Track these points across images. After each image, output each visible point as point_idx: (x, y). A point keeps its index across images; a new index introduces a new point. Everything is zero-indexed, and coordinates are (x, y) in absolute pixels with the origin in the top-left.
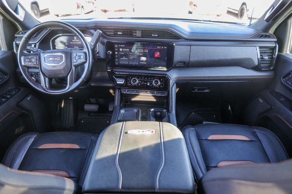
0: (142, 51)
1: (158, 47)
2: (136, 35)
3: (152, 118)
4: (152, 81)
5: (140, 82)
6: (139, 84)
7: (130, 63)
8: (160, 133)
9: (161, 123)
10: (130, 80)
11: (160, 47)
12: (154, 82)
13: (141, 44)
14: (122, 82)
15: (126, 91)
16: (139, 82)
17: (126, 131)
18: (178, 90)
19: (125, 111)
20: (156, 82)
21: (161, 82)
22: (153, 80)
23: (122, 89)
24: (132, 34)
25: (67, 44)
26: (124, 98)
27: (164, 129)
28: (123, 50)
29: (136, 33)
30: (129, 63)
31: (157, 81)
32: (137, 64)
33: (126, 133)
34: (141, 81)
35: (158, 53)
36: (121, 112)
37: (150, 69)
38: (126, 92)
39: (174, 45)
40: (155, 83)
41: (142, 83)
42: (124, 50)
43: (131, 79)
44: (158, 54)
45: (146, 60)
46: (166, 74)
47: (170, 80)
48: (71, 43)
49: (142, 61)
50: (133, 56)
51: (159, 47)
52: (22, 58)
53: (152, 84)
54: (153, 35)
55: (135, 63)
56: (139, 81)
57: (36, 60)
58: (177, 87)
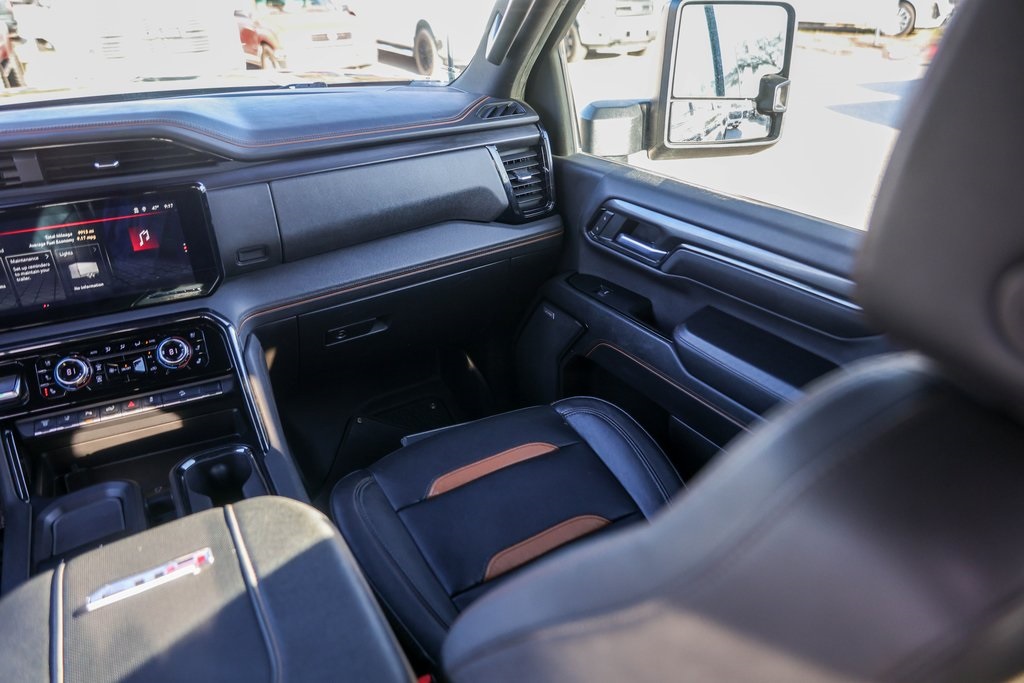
0: (66, 238)
1: (136, 210)
2: (18, 179)
3: (193, 496)
4: (154, 353)
5: (99, 367)
6: (99, 379)
7: (28, 300)
8: (234, 551)
9: (230, 508)
10: (51, 374)
11: (144, 209)
12: (161, 353)
14: (13, 390)
15: (45, 423)
16: (95, 369)
18: (270, 356)
19: (65, 510)
20: (171, 352)
21: (192, 343)
22: (158, 343)
23: (19, 422)
26: (44, 455)
27: (249, 530)
29: (13, 168)
30: (18, 300)
31: (174, 345)
32: (61, 296)
33: (79, 613)
34: (100, 362)
35: (143, 232)
36: (42, 522)
38: (43, 429)
39: (202, 188)
40: (167, 355)
41: (112, 371)
43: (53, 366)
44: (144, 236)
45: (97, 270)
46: (207, 310)
47: (227, 328)
49: (84, 280)
50: (28, 270)
51: (140, 210)
53: (157, 364)
54: (97, 165)
55: (45, 298)
56: (94, 364)
58: (265, 348)
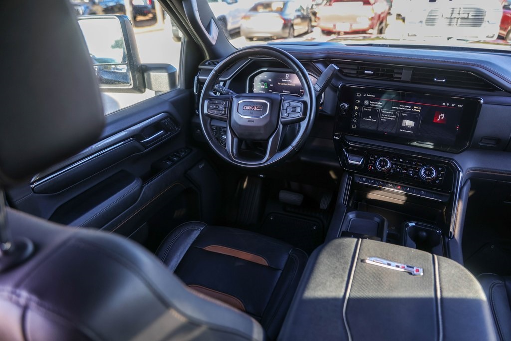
0: (408, 108)
1: (444, 104)
2: (400, 78)
3: (409, 240)
4: (419, 170)
5: (394, 166)
6: (392, 171)
7: (381, 129)
9: (436, 257)
10: (375, 161)
11: (448, 104)
12: (423, 171)
13: (398, 94)
14: (359, 162)
15: (364, 179)
16: (392, 166)
17: (364, 258)
19: (357, 216)
20: (427, 172)
21: (438, 172)
22: (423, 166)
23: (356, 175)
24: (392, 76)
25: (272, 85)
26: (356, 191)
28: (370, 103)
29: (401, 74)
30: (377, 128)
31: (431, 170)
32: (394, 131)
34: (395, 164)
35: (442, 115)
36: (348, 216)
37: (412, 144)
38: (362, 181)
39: (482, 101)
40: (425, 173)
41: (398, 170)
42: (372, 104)
43: (378, 158)
44: (441, 117)
45: (413, 125)
46: (453, 160)
47: (459, 172)
48: (279, 84)
49: (406, 128)
50: (387, 117)
51: (446, 104)
52: (206, 103)
53: (418, 175)
54: (435, 79)
55: (388, 130)
56: (392, 164)
57: (225, 108)
58: (471, 189)
